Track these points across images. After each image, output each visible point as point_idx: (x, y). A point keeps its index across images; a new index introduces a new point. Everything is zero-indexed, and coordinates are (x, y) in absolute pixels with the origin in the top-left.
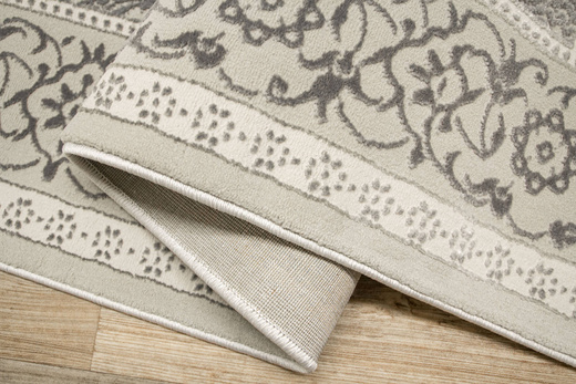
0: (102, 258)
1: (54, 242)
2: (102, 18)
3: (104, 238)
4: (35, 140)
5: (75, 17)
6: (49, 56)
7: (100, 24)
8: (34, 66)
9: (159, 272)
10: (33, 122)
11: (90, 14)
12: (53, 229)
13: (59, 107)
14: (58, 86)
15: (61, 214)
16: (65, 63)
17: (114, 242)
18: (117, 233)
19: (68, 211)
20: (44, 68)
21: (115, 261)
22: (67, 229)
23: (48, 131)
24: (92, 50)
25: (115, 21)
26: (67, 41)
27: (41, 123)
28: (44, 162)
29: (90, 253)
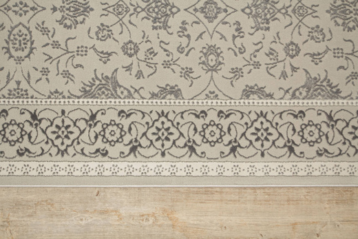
0: (189, 174)
1: (173, 174)
2: (159, 101)
3: (187, 169)
4: (154, 146)
5: (150, 103)
6: (147, 119)
7: (159, 104)
8: (144, 123)
9: (206, 173)
10: (151, 141)
11: (154, 101)
12: (171, 171)
13: (157, 134)
14: (154, 127)
15: (172, 166)
16: (153, 120)
17: (190, 169)
18: (190, 166)
19: (173, 164)
20: (147, 123)
21: (193, 174)
22: (175, 170)
23: (157, 142)
24: (160, 113)
25: (163, 101)
26: (151, 112)
27: (154, 141)
28: (160, 152)
29: (185, 174)
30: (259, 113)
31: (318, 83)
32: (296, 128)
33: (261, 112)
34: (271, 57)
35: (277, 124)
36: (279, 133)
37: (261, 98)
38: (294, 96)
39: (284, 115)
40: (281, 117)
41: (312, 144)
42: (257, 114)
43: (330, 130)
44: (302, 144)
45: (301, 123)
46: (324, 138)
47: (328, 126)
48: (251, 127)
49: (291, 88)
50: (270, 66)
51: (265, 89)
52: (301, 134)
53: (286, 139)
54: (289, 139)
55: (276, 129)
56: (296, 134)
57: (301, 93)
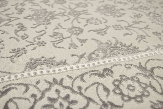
30: (52, 81)
31: (112, 46)
32: (107, 86)
33: (54, 80)
34: (56, 37)
35: (80, 88)
36: (86, 97)
37: (51, 67)
38: (90, 58)
39: (86, 77)
40: (82, 79)
41: (139, 99)
42: (49, 83)
43: (151, 79)
44: (125, 103)
45: (112, 80)
46: (149, 89)
47: (146, 76)
48: (41, 98)
49: (85, 54)
50: (56, 43)
51: (55, 59)
52: (118, 91)
53: (101, 103)
54: (104, 102)
55: (81, 94)
56: (112, 93)
57: (98, 55)
